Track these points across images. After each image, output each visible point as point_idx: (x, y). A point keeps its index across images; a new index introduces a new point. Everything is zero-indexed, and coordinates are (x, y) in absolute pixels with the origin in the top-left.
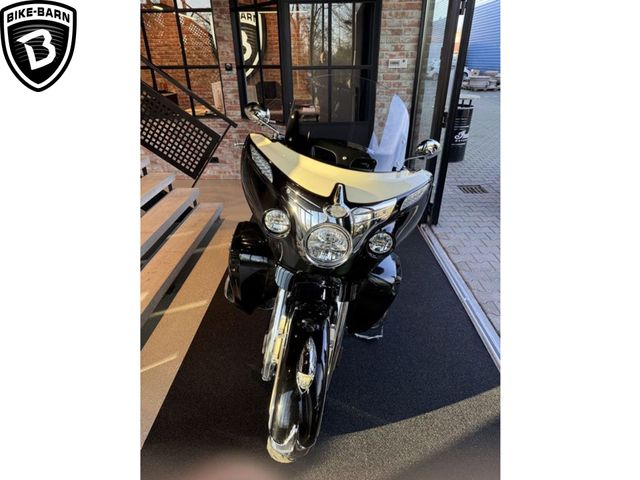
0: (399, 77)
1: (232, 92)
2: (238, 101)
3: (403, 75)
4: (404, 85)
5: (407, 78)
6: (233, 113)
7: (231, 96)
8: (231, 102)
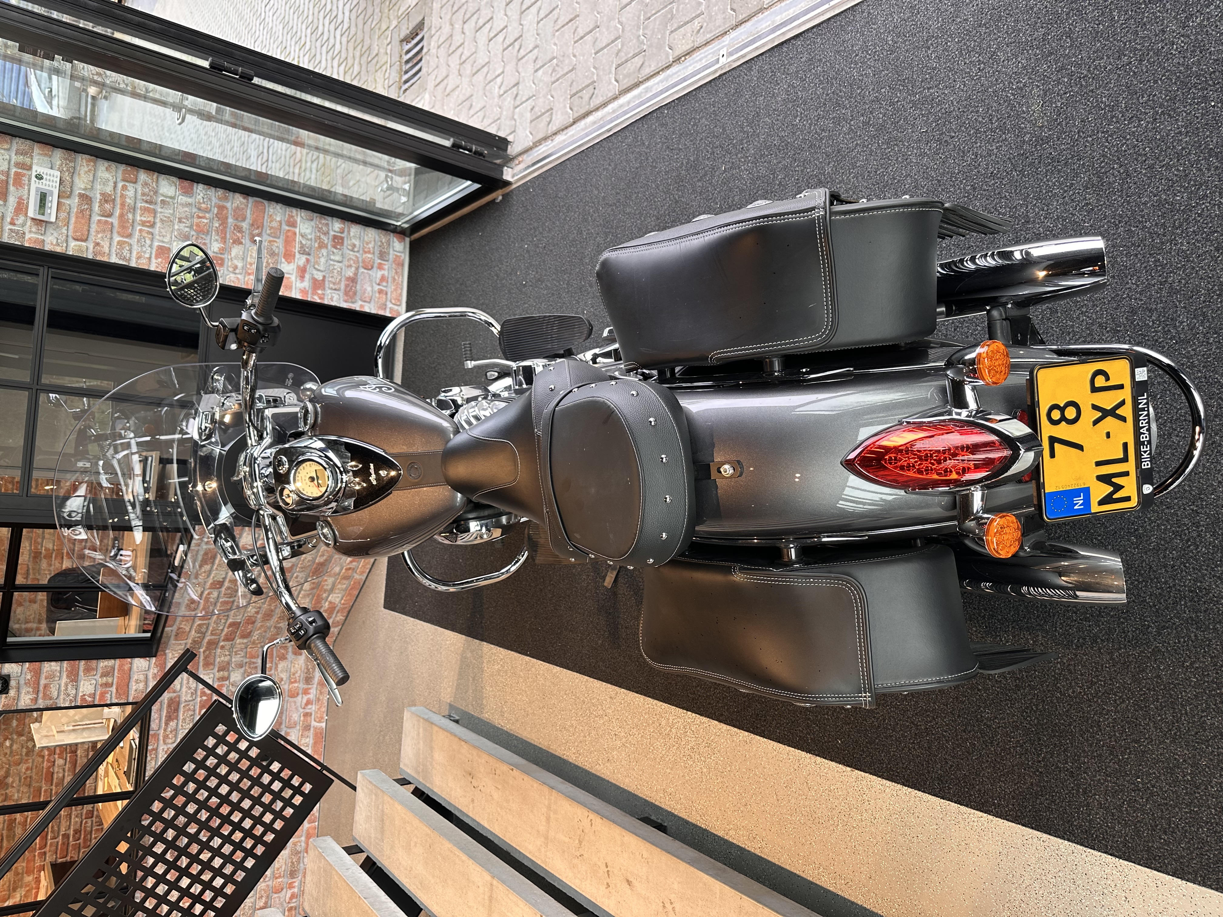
0: (86, 198)
2: (103, 664)
3: (80, 184)
4: (109, 189)
5: (91, 175)
6: (137, 682)
7: (87, 683)
8: (107, 685)
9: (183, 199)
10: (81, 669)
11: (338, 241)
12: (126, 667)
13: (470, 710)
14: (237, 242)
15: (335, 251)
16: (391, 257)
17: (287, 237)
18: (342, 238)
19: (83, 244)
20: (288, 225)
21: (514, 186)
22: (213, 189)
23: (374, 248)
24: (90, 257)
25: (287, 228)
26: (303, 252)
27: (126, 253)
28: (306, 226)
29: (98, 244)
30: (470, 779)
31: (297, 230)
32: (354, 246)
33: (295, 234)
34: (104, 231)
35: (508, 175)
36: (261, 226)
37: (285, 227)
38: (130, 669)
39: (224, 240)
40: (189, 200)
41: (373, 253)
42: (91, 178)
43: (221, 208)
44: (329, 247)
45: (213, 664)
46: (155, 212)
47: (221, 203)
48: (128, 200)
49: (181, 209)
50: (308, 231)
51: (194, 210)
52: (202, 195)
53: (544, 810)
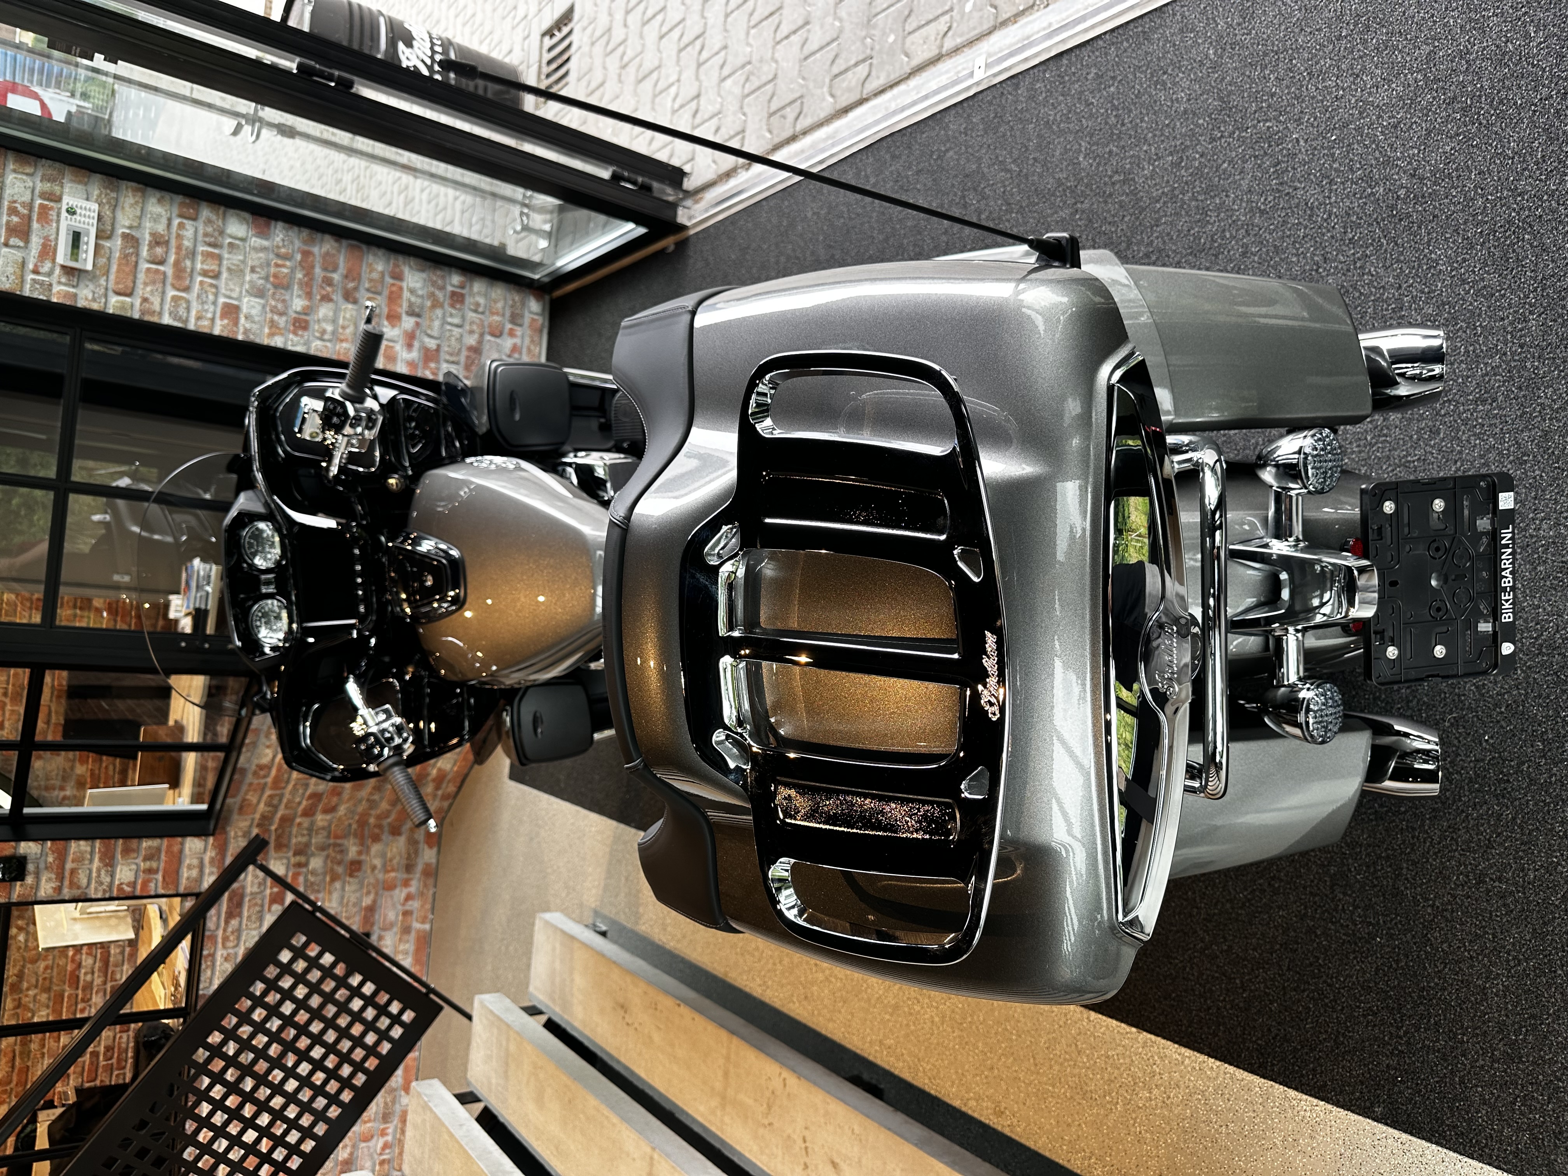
0: (131, 240)
1: (109, 862)
2: (146, 844)
3: (124, 221)
4: (161, 228)
5: (139, 209)
6: (190, 867)
7: (125, 868)
8: (150, 871)
9: (256, 241)
10: (119, 849)
11: (457, 298)
12: (176, 848)
13: (622, 919)
14: (326, 298)
15: (454, 312)
16: (527, 320)
17: (391, 292)
18: (462, 296)
19: (128, 299)
20: (393, 278)
21: (692, 232)
22: (296, 229)
23: (504, 308)
24: (136, 316)
25: (391, 281)
26: (411, 313)
27: (182, 312)
28: (416, 278)
29: (145, 300)
30: (622, 1013)
31: (404, 285)
32: (478, 305)
33: (401, 288)
34: (154, 282)
35: (682, 217)
36: (358, 278)
37: (388, 280)
38: (181, 851)
39: (309, 295)
40: (265, 243)
41: (503, 315)
42: (138, 213)
43: (306, 254)
44: (446, 306)
45: (287, 846)
46: (220, 258)
47: (306, 248)
48: (186, 243)
49: (254, 255)
50: (418, 285)
51: (271, 256)
52: (281, 236)
53: (721, 1061)
